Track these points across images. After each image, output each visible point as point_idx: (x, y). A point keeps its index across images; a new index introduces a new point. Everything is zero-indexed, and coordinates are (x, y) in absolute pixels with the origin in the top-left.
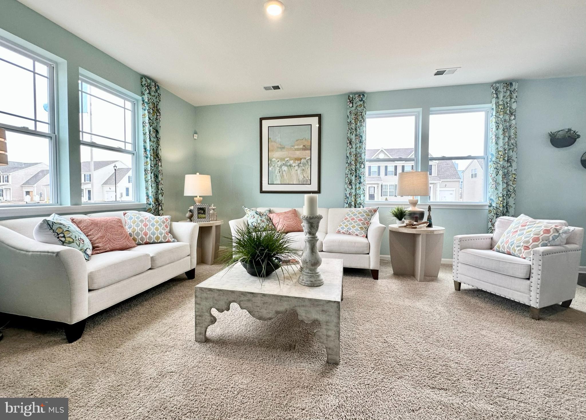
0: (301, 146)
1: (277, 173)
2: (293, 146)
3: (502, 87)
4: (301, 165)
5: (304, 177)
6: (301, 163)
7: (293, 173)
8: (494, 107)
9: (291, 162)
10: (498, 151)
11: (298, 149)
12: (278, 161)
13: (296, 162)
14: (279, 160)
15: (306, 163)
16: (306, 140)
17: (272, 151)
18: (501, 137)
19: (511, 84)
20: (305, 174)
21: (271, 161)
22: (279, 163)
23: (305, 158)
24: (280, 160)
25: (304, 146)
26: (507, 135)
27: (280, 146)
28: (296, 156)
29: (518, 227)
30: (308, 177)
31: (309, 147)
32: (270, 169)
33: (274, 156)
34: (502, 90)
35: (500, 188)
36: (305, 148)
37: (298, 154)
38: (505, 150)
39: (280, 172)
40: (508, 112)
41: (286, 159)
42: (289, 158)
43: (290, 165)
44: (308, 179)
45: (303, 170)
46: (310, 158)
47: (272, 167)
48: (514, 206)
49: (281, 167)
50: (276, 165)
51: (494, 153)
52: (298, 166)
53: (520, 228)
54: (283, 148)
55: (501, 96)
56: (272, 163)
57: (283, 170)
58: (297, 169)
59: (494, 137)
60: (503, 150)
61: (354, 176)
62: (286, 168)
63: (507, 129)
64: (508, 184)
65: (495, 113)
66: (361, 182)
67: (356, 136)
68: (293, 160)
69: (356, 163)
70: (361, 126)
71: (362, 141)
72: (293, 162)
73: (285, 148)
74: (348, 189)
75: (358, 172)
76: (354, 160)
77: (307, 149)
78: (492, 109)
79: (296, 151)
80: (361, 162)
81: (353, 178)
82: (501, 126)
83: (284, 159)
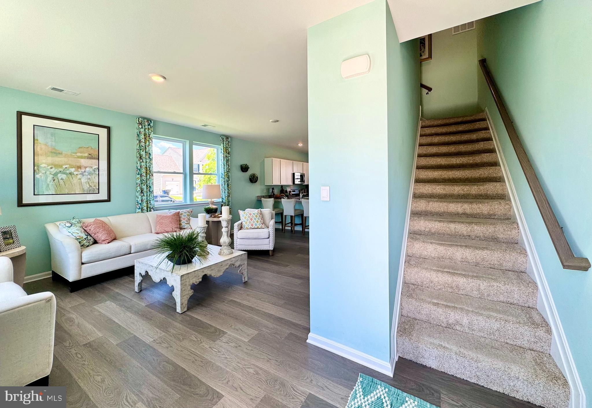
0: (86, 155)
2: (74, 153)
3: (225, 138)
4: (86, 174)
5: (91, 186)
7: (75, 182)
8: (222, 148)
9: (72, 170)
10: (225, 173)
11: (82, 157)
12: (51, 168)
13: (79, 170)
14: (53, 166)
15: (93, 172)
16: (92, 149)
17: (42, 155)
18: (226, 165)
20: (92, 183)
21: (38, 166)
22: (54, 171)
23: (92, 167)
25: (90, 154)
26: (228, 164)
27: (54, 151)
28: (78, 164)
30: (95, 186)
31: (97, 157)
32: (37, 176)
33: (43, 161)
34: (225, 140)
35: (226, 192)
36: (91, 157)
37: (81, 162)
38: (227, 172)
40: (227, 152)
41: (64, 167)
42: (68, 166)
43: (70, 173)
45: (89, 179)
46: (97, 167)
47: (40, 174)
48: (231, 201)
49: (56, 174)
50: (48, 173)
51: (223, 173)
52: (82, 174)
54: (60, 153)
55: (225, 143)
56: (40, 170)
57: (60, 178)
58: (80, 178)
59: (223, 165)
60: (226, 172)
61: (145, 185)
62: (64, 176)
63: (227, 161)
64: (229, 190)
65: (222, 152)
66: (151, 191)
67: (146, 152)
68: (74, 167)
69: (146, 175)
70: (149, 145)
71: (151, 157)
72: (74, 170)
73: (62, 153)
74: (140, 197)
75: (148, 183)
76: (145, 172)
77: (94, 159)
78: (221, 149)
79: (79, 159)
80: (150, 174)
81: (145, 187)
82: (225, 159)
83: (61, 166)
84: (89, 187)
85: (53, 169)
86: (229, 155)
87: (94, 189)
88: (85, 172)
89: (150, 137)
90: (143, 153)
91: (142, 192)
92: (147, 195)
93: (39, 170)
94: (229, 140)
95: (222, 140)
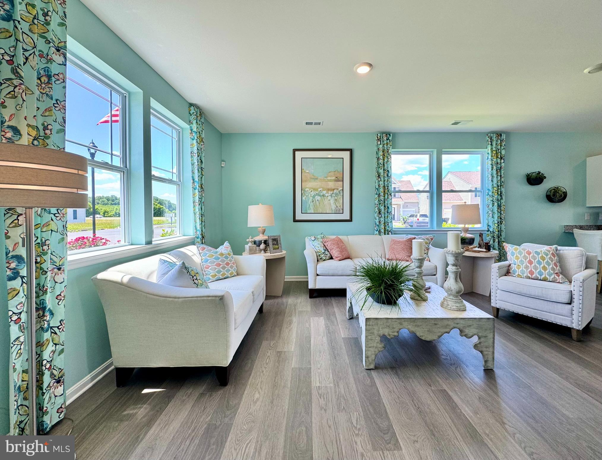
0: (334, 178)
1: (311, 203)
2: (326, 177)
3: (495, 136)
4: (334, 195)
6: (334, 193)
7: (326, 203)
8: (490, 152)
9: (325, 192)
10: (493, 188)
11: (331, 181)
12: (311, 191)
13: (329, 192)
15: (339, 193)
16: (338, 172)
17: (306, 181)
18: (495, 176)
19: (501, 135)
20: (338, 203)
21: (304, 191)
23: (338, 189)
24: (313, 190)
25: (336, 177)
26: (499, 174)
27: (313, 177)
28: (329, 187)
30: (340, 206)
31: (341, 179)
32: (304, 198)
33: (307, 186)
34: (495, 139)
35: (496, 216)
36: (337, 180)
37: (331, 185)
38: (498, 186)
39: (313, 201)
40: (499, 156)
41: (319, 190)
42: (322, 189)
43: (323, 195)
45: (336, 200)
46: (342, 188)
48: (504, 230)
49: (314, 197)
50: (309, 195)
51: (490, 188)
52: (331, 196)
54: (316, 179)
55: (494, 143)
57: (316, 200)
58: (330, 199)
59: (490, 176)
60: (496, 186)
61: (383, 206)
62: (319, 198)
63: (499, 170)
64: (501, 214)
65: (490, 157)
66: (389, 212)
67: (384, 170)
68: (326, 190)
69: (384, 194)
70: (388, 161)
71: (389, 175)
72: (326, 192)
73: (318, 179)
74: (377, 218)
75: (386, 203)
76: (383, 192)
77: (340, 181)
78: (488, 153)
79: (328, 182)
80: (389, 194)
81: (382, 208)
82: (495, 168)
83: (317, 190)
84: (336, 207)
85: (313, 192)
86: (502, 161)
87: (340, 209)
88: (333, 194)
89: (389, 152)
90: (381, 171)
91: (380, 213)
92: (385, 217)
93: (304, 194)
94: (504, 136)
95: (489, 140)
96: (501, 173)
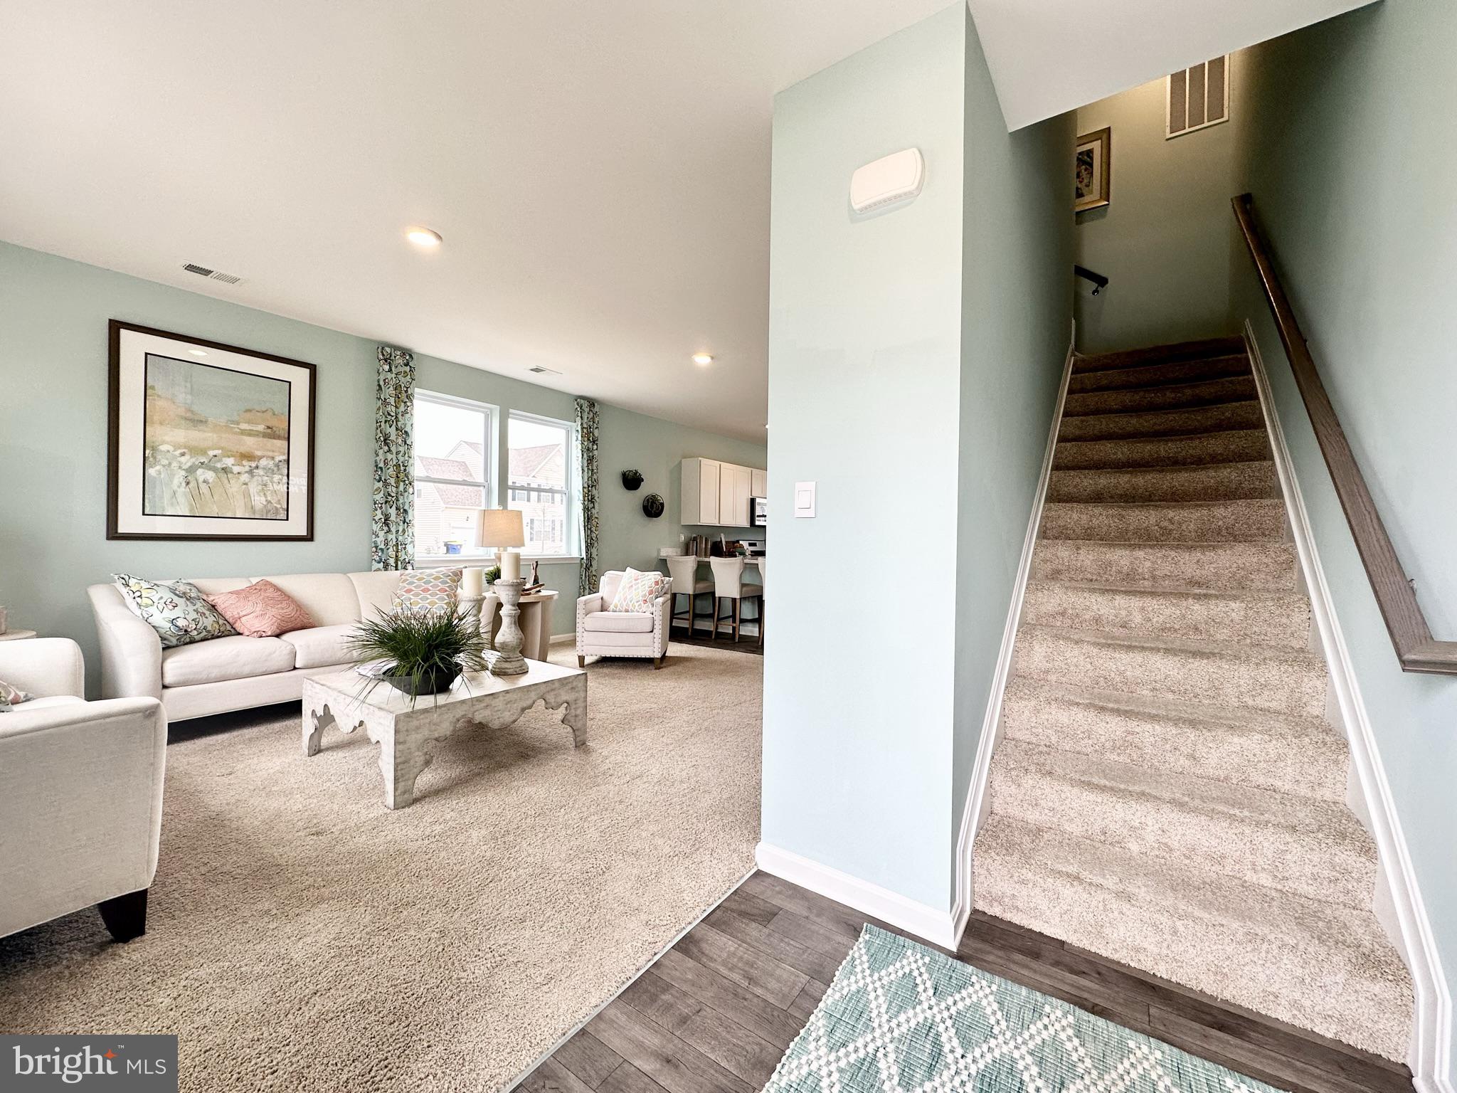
0: (261, 428)
1: (179, 487)
2: (233, 422)
3: (585, 405)
4: (260, 472)
5: (269, 502)
6: (261, 466)
7: (234, 489)
8: (579, 428)
9: (229, 462)
10: (583, 488)
11: (250, 433)
12: (183, 454)
13: (245, 462)
14: (186, 450)
15: (275, 469)
16: (274, 414)
17: (161, 423)
19: (594, 405)
20: (271, 494)
21: (154, 449)
22: (187, 461)
23: (273, 458)
24: (189, 451)
25: (269, 427)
26: (590, 468)
27: (189, 415)
28: (243, 449)
29: (631, 582)
30: (279, 502)
31: (285, 433)
32: (151, 472)
33: (167, 438)
34: (586, 409)
36: (271, 434)
37: (250, 443)
38: (589, 487)
39: (188, 483)
40: (591, 438)
41: (211, 453)
42: (220, 451)
43: (223, 469)
44: (279, 506)
45: (265, 484)
46: (285, 457)
47: (158, 468)
49: (191, 470)
50: (175, 464)
51: (580, 489)
52: (251, 472)
53: (634, 582)
54: (201, 421)
55: (585, 416)
56: (159, 457)
57: (201, 480)
58: (247, 481)
59: (579, 469)
60: (587, 486)
61: (394, 507)
62: (210, 475)
63: (590, 460)
65: (580, 438)
66: (407, 520)
67: (397, 429)
68: (233, 456)
69: (397, 482)
70: (405, 412)
71: (409, 442)
72: (233, 462)
73: (206, 422)
74: (382, 534)
75: (401, 501)
76: (395, 476)
77: (279, 438)
78: (577, 431)
79: (245, 437)
80: (407, 482)
81: (393, 511)
82: (585, 456)
83: (203, 452)
84: (265, 503)
85: (187, 457)
86: (595, 447)
87: (277, 509)
88: (257, 467)
89: (410, 393)
90: (391, 431)
91: (386, 522)
92: (397, 531)
93: (155, 458)
94: (597, 409)
95: (579, 409)
96: (592, 466)
